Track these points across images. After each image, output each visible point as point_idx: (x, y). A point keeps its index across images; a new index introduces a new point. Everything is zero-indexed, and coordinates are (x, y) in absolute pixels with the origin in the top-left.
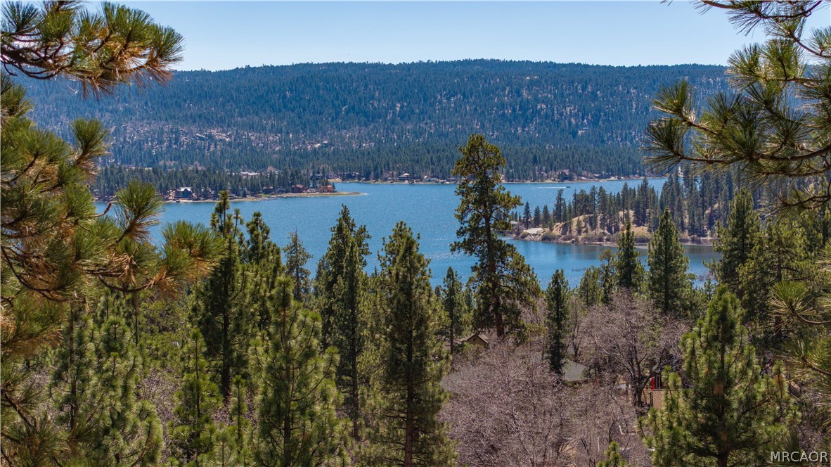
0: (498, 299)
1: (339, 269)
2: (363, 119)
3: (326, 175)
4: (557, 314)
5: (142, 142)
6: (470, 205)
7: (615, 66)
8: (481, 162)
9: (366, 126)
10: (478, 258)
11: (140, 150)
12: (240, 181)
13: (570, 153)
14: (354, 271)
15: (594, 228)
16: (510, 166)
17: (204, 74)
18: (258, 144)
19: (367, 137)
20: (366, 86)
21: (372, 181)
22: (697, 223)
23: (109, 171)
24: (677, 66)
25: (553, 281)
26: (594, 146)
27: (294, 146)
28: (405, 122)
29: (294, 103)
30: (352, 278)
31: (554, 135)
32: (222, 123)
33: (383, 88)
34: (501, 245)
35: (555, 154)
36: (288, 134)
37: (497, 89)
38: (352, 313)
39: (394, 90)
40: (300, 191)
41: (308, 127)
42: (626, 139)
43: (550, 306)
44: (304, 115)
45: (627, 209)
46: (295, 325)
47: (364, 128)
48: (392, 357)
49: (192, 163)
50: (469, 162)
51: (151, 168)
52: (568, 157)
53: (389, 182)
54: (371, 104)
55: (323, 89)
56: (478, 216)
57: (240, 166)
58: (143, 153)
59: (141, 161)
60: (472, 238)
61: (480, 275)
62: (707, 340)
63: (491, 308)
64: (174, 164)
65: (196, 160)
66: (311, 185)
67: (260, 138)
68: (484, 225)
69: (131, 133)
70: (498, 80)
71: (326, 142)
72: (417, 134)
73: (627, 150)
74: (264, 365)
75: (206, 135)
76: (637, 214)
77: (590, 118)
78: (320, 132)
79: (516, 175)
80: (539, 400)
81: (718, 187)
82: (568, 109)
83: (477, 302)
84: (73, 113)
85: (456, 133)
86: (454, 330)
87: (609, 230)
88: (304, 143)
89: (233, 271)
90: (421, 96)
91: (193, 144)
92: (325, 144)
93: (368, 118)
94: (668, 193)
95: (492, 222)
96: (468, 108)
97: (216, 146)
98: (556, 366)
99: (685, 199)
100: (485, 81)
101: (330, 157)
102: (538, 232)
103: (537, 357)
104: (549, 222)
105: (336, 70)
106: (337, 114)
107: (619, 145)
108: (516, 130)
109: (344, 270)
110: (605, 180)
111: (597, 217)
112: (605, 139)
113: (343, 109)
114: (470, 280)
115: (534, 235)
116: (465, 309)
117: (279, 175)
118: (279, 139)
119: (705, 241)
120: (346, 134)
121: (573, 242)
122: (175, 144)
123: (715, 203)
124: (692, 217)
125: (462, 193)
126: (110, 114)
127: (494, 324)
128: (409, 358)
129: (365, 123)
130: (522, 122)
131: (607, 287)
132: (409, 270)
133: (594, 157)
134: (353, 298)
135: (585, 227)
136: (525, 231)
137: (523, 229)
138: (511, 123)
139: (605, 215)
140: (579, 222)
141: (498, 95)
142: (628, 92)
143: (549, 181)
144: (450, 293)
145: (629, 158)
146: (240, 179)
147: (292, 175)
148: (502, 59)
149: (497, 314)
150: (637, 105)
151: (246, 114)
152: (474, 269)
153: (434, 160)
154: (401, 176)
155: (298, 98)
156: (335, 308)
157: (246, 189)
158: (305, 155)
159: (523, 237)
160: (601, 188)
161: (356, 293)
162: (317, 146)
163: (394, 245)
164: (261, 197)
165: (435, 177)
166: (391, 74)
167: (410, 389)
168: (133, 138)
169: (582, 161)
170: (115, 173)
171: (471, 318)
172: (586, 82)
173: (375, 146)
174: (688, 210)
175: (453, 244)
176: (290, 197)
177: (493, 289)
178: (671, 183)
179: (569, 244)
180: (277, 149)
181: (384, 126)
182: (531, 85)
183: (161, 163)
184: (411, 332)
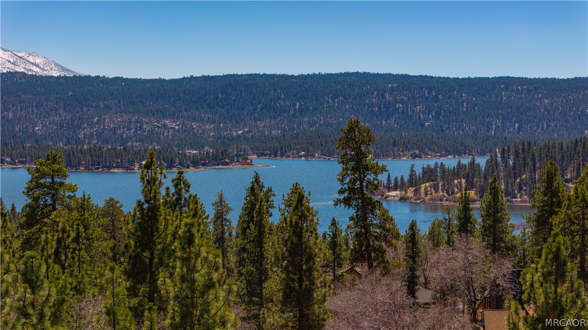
0: (369, 241)
1: (252, 218)
2: (273, 113)
3: (246, 153)
4: (413, 253)
5: (116, 129)
6: (349, 171)
7: (452, 77)
8: (357, 139)
9: (275, 118)
10: (355, 211)
11: (115, 134)
12: (185, 157)
13: (420, 139)
14: (262, 219)
15: (437, 191)
16: (377, 148)
17: (161, 81)
18: (198, 131)
19: (275, 127)
20: (275, 90)
21: (279, 157)
22: (510, 189)
23: (92, 149)
24: (495, 77)
25: (410, 229)
26: (437, 133)
27: (224, 132)
28: (303, 116)
29: (224, 102)
30: (260, 225)
31: (408, 126)
32: (173, 116)
33: (287, 92)
34: (371, 201)
35: (409, 139)
36: (220, 124)
37: (368, 93)
38: (261, 251)
39: (295, 94)
40: (227, 164)
41: (234, 119)
42: (459, 129)
43: (408, 247)
44: (231, 110)
45: (460, 178)
46: (199, 260)
47: (273, 120)
48: (287, 285)
49: (152, 144)
50: (348, 139)
51: (122, 147)
52: (418, 141)
53: (291, 158)
54: (278, 103)
55: (244, 92)
56: (355, 180)
57: (185, 146)
58: (117, 137)
59: (115, 142)
60: (350, 196)
61: (356, 223)
62: (543, 275)
63: (364, 248)
64: (139, 145)
65: (154, 142)
66: (236, 160)
67: (200, 126)
68: (359, 186)
69: (108, 123)
70: (369, 87)
71: (246, 130)
72: (311, 125)
73: (460, 137)
74: (171, 295)
75: (162, 124)
76: (467, 181)
77: (433, 114)
78: (243, 123)
79: (381, 154)
80: (399, 316)
81: (525, 164)
82: (418, 107)
83: (353, 243)
84: (68, 109)
85: (338, 124)
86: (336, 264)
87: (448, 193)
88: (231, 130)
89: (157, 215)
90: (314, 97)
91: (152, 130)
92: (246, 131)
93: (276, 113)
94: (489, 167)
95: (364, 184)
96: (347, 106)
97: (168, 132)
98: (412, 292)
99: (501, 172)
100: (360, 88)
101: (249, 140)
102: (396, 194)
103: (398, 285)
104: (404, 188)
105: (254, 79)
106: (255, 110)
107: (454, 133)
108: (381, 122)
109: (255, 219)
110: (444, 158)
111: (438, 184)
112: (445, 129)
113: (259, 107)
114: (348, 227)
115: (393, 196)
116: (344, 248)
117: (213, 153)
118: (213, 127)
119: (516, 201)
120: (261, 124)
121: (421, 201)
122: (140, 130)
123: (523, 175)
124: (507, 184)
125: (343, 162)
126: (94, 109)
127: (366, 260)
128: (300, 286)
129: (274, 116)
130: (385, 116)
131: (450, 233)
132: (300, 217)
133: (437, 141)
134: (261, 239)
135: (430, 191)
136: (387, 193)
137: (386, 192)
138: (377, 117)
139: (444, 183)
140: (426, 188)
141: (369, 98)
142: (461, 96)
143: (405, 158)
144: (333, 236)
145: (461, 142)
146: (185, 155)
147: (222, 153)
148: (371, 72)
149: (368, 252)
150: (467, 105)
151: (190, 110)
152: (352, 219)
153: (323, 143)
154: (300, 154)
155: (227, 99)
156: (247, 247)
157: (189, 162)
158: (231, 139)
159: (386, 198)
160: (442, 163)
161: (263, 236)
162: (240, 132)
163: (291, 200)
164: (200, 168)
165: (323, 155)
166: (292, 81)
167: (301, 311)
168: (110, 126)
169: (428, 144)
170: (96, 151)
171: (349, 255)
172: (431, 88)
173: (281, 133)
174: (504, 180)
175: (336, 200)
176: (220, 168)
177: (366, 234)
178: (492, 160)
179: (419, 203)
180: (212, 134)
181: (287, 119)
182: (392, 90)
183: (130, 144)
184: (302, 266)
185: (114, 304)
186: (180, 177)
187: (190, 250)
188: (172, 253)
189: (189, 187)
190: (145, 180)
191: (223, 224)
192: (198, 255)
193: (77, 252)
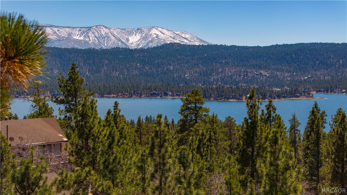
1: (312, 129)
2: (326, 66)
3: (309, 90)
5: (232, 76)
9: (327, 69)
12: (273, 92)
14: (319, 130)
17: (258, 47)
18: (281, 77)
19: (327, 74)
20: (327, 53)
21: (329, 93)
23: (218, 88)
27: (296, 78)
28: (344, 68)
29: (296, 60)
30: (318, 134)
32: (265, 68)
33: (335, 54)
36: (293, 73)
38: (318, 149)
39: (339, 54)
40: (298, 97)
41: (302, 70)
44: (300, 65)
46: (281, 153)
48: (334, 170)
49: (253, 85)
51: (236, 87)
53: (337, 93)
54: (329, 60)
55: (309, 54)
57: (273, 86)
58: (232, 80)
59: (231, 84)
64: (245, 85)
65: (254, 83)
66: (303, 95)
67: (281, 74)
69: (228, 72)
74: (264, 173)
75: (259, 73)
78: (307, 72)
84: (204, 64)
88: (300, 77)
89: (256, 126)
91: (253, 76)
92: (309, 77)
93: (328, 66)
97: (263, 78)
101: (311, 83)
105: (314, 46)
106: (315, 64)
109: (315, 130)
113: (317, 62)
117: (289, 90)
118: (290, 75)
120: (318, 73)
122: (246, 77)
126: (219, 64)
128: (343, 171)
132: (343, 129)
134: (318, 142)
146: (273, 91)
147: (295, 90)
151: (276, 64)
154: (342, 91)
155: (298, 58)
156: (310, 146)
157: (275, 96)
158: (301, 82)
161: (320, 140)
162: (306, 78)
163: (337, 118)
164: (281, 99)
166: (338, 47)
168: (228, 74)
170: (220, 88)
173: (331, 78)
176: (294, 99)
180: (289, 79)
181: (335, 70)
183: (240, 84)
184: (343, 159)
185: (230, 178)
186: (270, 104)
187: (276, 147)
188: (265, 149)
189: (275, 110)
190: (249, 106)
191: (295, 133)
192: (280, 150)
193: (210, 147)
